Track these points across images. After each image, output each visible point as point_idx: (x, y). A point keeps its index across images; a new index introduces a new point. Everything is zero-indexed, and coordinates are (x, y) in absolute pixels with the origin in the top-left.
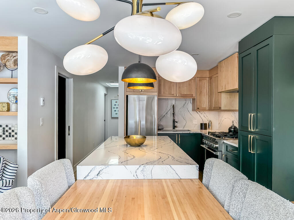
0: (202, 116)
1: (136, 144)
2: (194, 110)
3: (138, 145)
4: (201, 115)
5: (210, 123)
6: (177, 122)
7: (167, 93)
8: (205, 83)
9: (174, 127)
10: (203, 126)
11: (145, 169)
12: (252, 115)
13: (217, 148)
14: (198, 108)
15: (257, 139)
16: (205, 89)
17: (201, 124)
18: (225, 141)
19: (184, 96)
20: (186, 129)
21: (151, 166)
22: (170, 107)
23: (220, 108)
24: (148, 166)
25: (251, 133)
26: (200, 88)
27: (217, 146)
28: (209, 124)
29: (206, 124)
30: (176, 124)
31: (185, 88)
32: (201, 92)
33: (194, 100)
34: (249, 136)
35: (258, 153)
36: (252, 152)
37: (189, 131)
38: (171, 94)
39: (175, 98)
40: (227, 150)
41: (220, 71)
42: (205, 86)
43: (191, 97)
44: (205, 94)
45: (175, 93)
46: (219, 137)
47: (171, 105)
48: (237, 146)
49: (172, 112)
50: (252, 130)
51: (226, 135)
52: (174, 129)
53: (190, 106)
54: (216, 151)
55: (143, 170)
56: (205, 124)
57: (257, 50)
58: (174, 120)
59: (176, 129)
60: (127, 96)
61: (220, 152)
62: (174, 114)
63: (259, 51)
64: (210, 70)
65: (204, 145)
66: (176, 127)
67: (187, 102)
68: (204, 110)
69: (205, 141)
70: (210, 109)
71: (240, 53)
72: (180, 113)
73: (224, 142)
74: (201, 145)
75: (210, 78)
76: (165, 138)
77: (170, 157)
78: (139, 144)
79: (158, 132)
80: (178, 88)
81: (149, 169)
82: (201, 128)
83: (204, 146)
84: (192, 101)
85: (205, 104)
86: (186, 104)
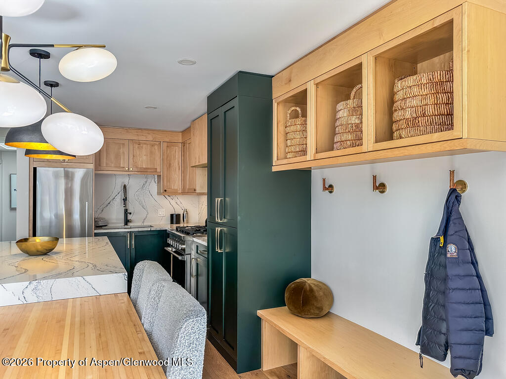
0: (173, 202)
1: (38, 251)
2: (159, 193)
3: (42, 252)
4: (171, 201)
5: (185, 212)
6: (130, 213)
7: (113, 165)
8: (175, 152)
9: (127, 222)
10: (175, 218)
11: (40, 287)
12: (219, 199)
13: (184, 250)
14: (165, 191)
15: (225, 233)
16: (177, 160)
17: (172, 216)
18: (195, 239)
19: (144, 172)
20: (146, 224)
21: (51, 282)
22: (119, 188)
23: (195, 190)
24: (44, 281)
25: (219, 224)
26: (168, 159)
27: (184, 246)
28: (183, 214)
29: (180, 215)
30: (129, 217)
31: (144, 158)
32: (170, 165)
33: (159, 176)
34: (217, 229)
35: (226, 252)
36: (219, 251)
37: (151, 226)
38: (120, 167)
39: (129, 173)
40: (197, 252)
41: (194, 134)
42: (177, 156)
43: (154, 173)
44: (176, 168)
45: (126, 165)
46: (188, 234)
47: (122, 185)
48: (206, 244)
49: (123, 197)
50: (219, 221)
51: (199, 230)
52: (127, 225)
53: (154, 187)
54: (183, 255)
55: (35, 289)
56: (178, 216)
57: (225, 112)
58: (127, 210)
59: (130, 224)
60: (35, 169)
61: (188, 255)
62: (125, 200)
63: (227, 112)
64: (184, 132)
65: (170, 247)
66: (129, 222)
67: (149, 181)
68: (175, 193)
69: (170, 241)
70: (184, 192)
71: (209, 112)
72: (137, 198)
73: (193, 241)
74: (165, 248)
75: (184, 144)
76: (101, 240)
77: (91, 266)
78: (45, 251)
79: (96, 231)
80: (131, 157)
81: (47, 287)
82: (172, 223)
83: (169, 249)
84: (156, 180)
85: (177, 185)
86: (148, 183)
